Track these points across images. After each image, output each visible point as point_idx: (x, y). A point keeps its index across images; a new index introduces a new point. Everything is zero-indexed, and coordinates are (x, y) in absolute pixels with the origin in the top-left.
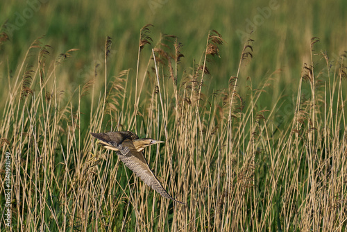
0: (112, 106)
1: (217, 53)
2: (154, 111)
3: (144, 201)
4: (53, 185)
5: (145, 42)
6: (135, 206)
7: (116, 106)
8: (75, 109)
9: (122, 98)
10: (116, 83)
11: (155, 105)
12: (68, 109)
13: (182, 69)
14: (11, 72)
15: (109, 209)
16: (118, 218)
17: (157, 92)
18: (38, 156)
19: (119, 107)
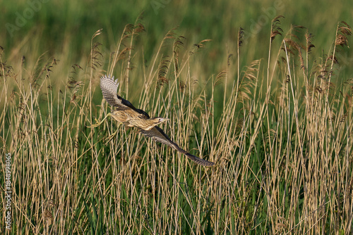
0: (244, 95)
1: (346, 44)
2: (285, 100)
3: (276, 186)
4: (188, 171)
5: (276, 33)
6: (267, 192)
7: (248, 94)
8: (208, 98)
9: (254, 87)
10: (249, 72)
11: (285, 93)
12: (201, 97)
13: (312, 59)
14: (146, 61)
15: (242, 194)
16: (251, 203)
17: (288, 81)
19: (251, 96)
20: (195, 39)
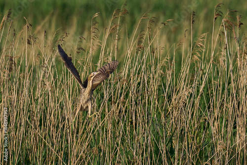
0: (196, 57)
2: (224, 61)
3: (217, 120)
4: (157, 109)
5: (218, 15)
6: (211, 124)
7: (198, 57)
8: (171, 60)
9: (203, 51)
10: (199, 42)
11: (224, 56)
12: (166, 59)
13: (242, 33)
14: (128, 34)
15: (194, 125)
16: (200, 131)
17: (226, 48)
18: (147, 90)
19: (201, 58)
20: (162, 19)
